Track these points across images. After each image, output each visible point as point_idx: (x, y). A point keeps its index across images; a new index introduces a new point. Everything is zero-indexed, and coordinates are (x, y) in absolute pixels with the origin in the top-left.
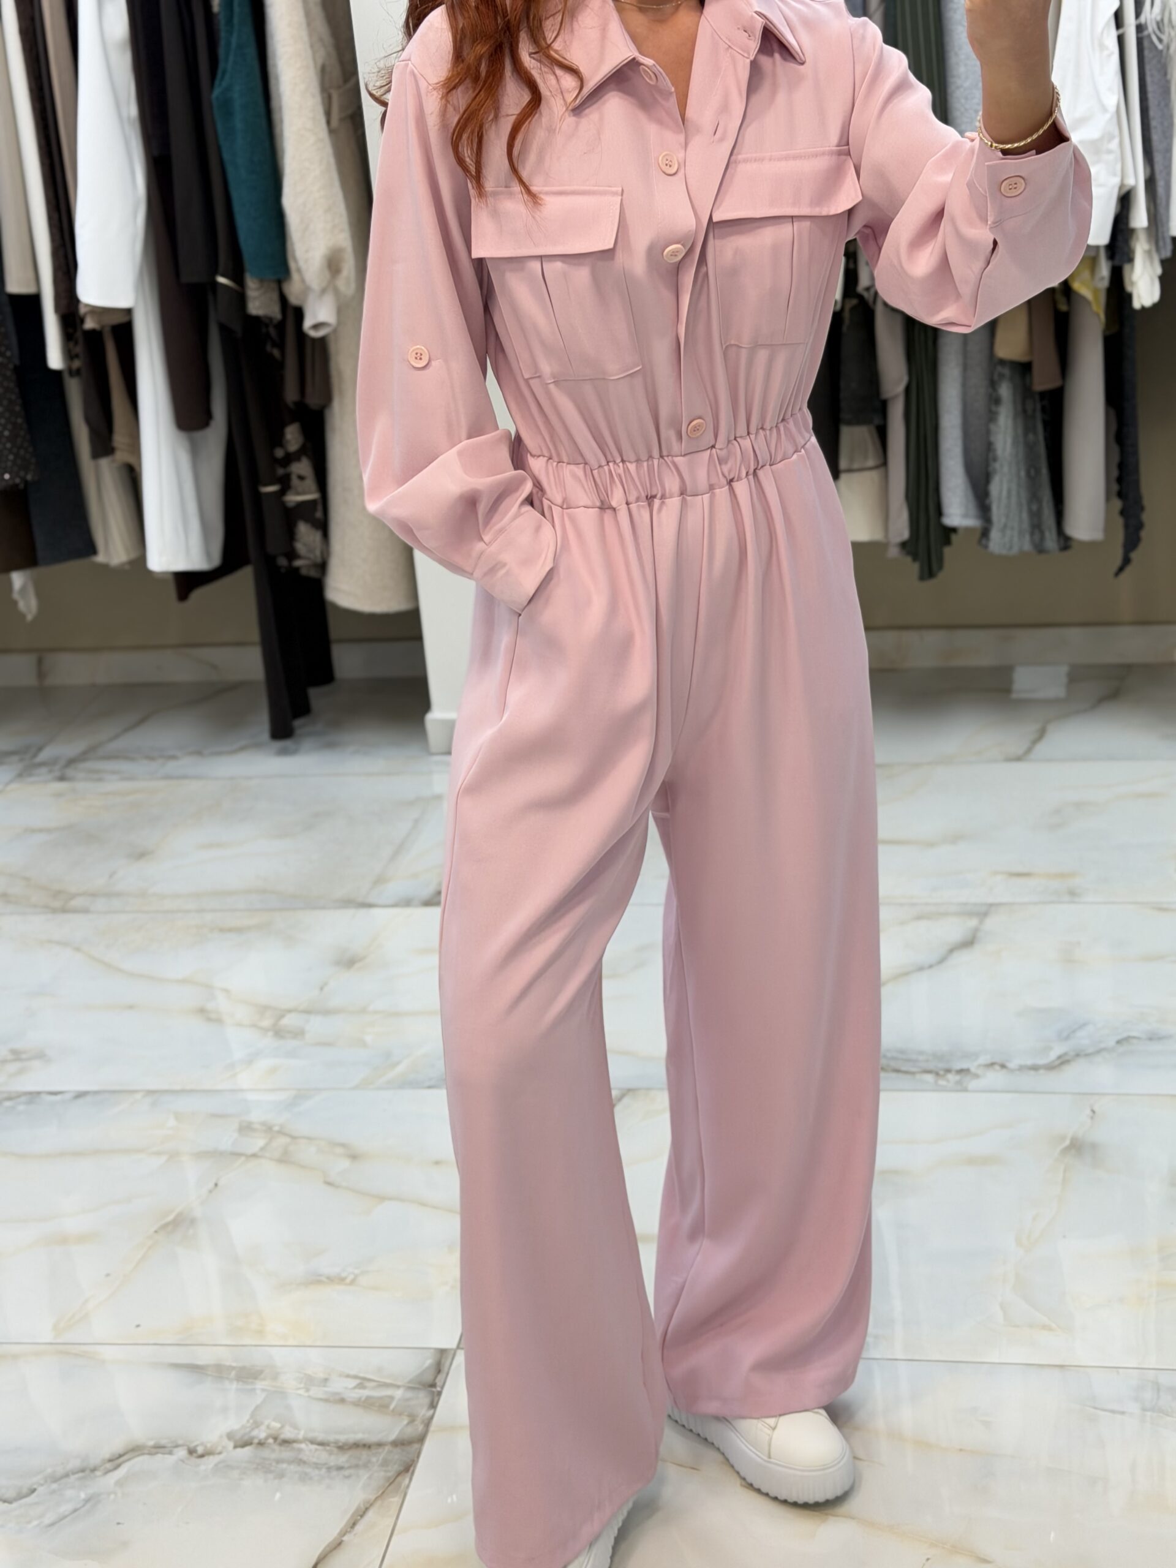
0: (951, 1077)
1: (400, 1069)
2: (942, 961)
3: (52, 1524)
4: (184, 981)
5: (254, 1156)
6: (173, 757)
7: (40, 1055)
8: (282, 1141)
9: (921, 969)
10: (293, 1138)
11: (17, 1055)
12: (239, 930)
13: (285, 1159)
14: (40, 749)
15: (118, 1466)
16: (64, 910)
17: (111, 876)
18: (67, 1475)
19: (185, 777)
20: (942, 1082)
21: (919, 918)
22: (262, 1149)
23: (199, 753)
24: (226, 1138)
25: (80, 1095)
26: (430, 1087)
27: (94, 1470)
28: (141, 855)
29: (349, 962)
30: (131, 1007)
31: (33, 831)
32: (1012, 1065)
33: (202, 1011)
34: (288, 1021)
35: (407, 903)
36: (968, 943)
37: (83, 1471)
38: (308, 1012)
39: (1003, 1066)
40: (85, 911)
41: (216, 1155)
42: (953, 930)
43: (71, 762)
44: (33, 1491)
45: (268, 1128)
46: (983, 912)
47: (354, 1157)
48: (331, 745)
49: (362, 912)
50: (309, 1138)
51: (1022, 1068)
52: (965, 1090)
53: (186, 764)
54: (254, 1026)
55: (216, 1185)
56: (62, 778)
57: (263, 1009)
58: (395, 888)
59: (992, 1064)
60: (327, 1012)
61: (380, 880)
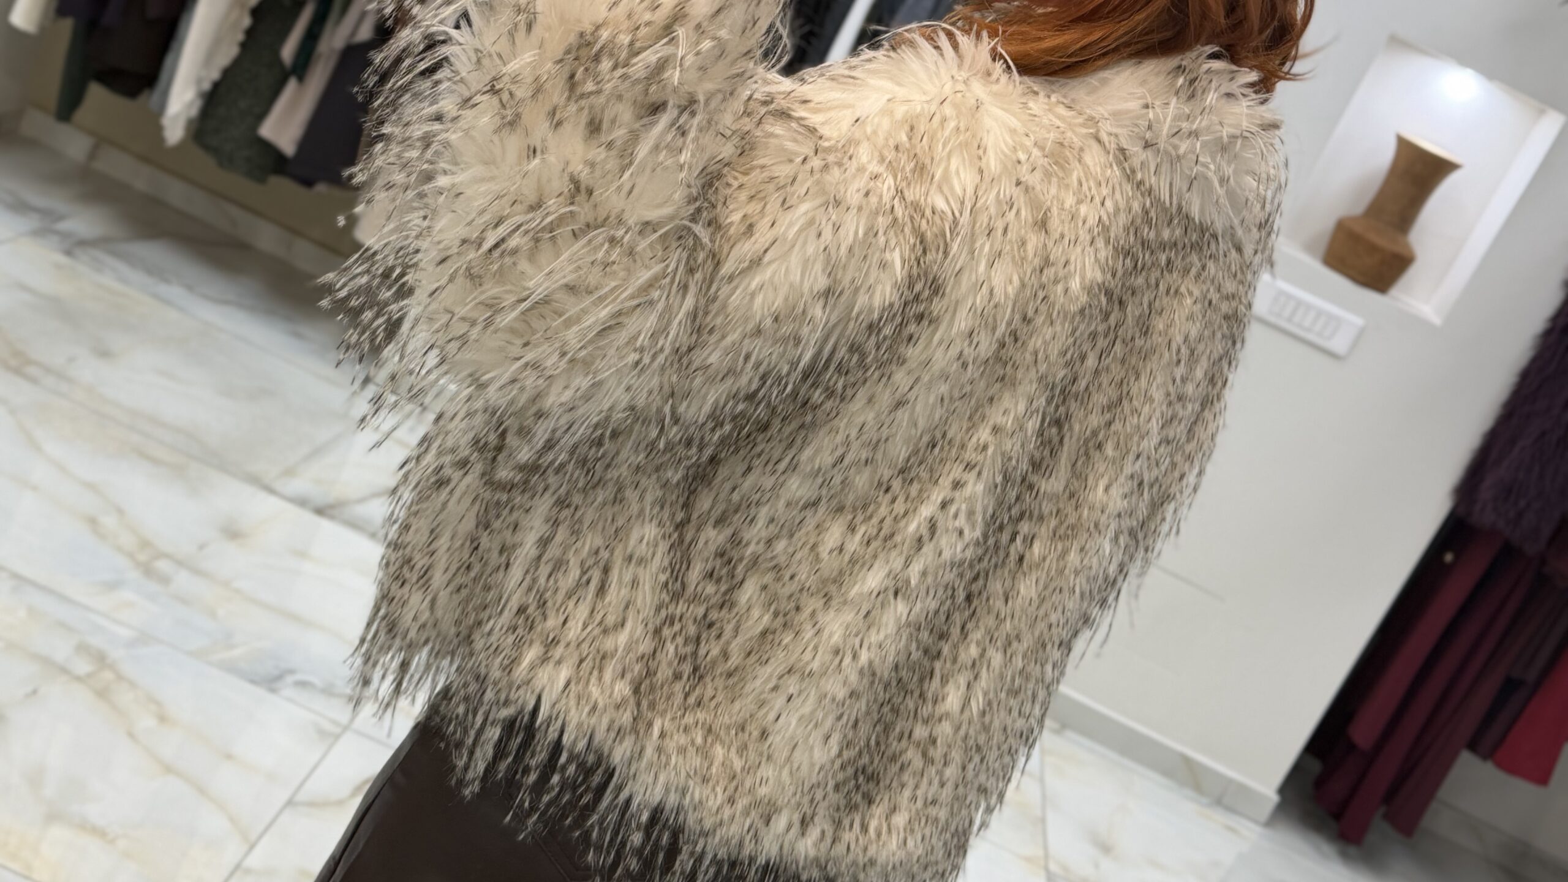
1: (236, 652)
4: (91, 487)
5: (79, 679)
6: (167, 281)
8: (108, 675)
10: (120, 678)
12: (155, 461)
13: (103, 694)
14: (61, 218)
17: (71, 360)
19: (168, 302)
22: (89, 675)
23: (190, 288)
24: (61, 650)
26: (253, 682)
28: (104, 353)
29: (233, 533)
30: (35, 488)
31: (24, 287)
33: (93, 522)
34: (162, 565)
35: (301, 502)
38: (180, 563)
40: (34, 381)
41: (46, 662)
43: (83, 243)
45: (101, 659)
47: (162, 719)
48: (297, 335)
49: (262, 495)
50: (133, 685)
53: (175, 292)
54: (131, 555)
55: (35, 692)
56: (68, 253)
57: (145, 544)
58: (298, 486)
60: (197, 571)
61: (289, 472)
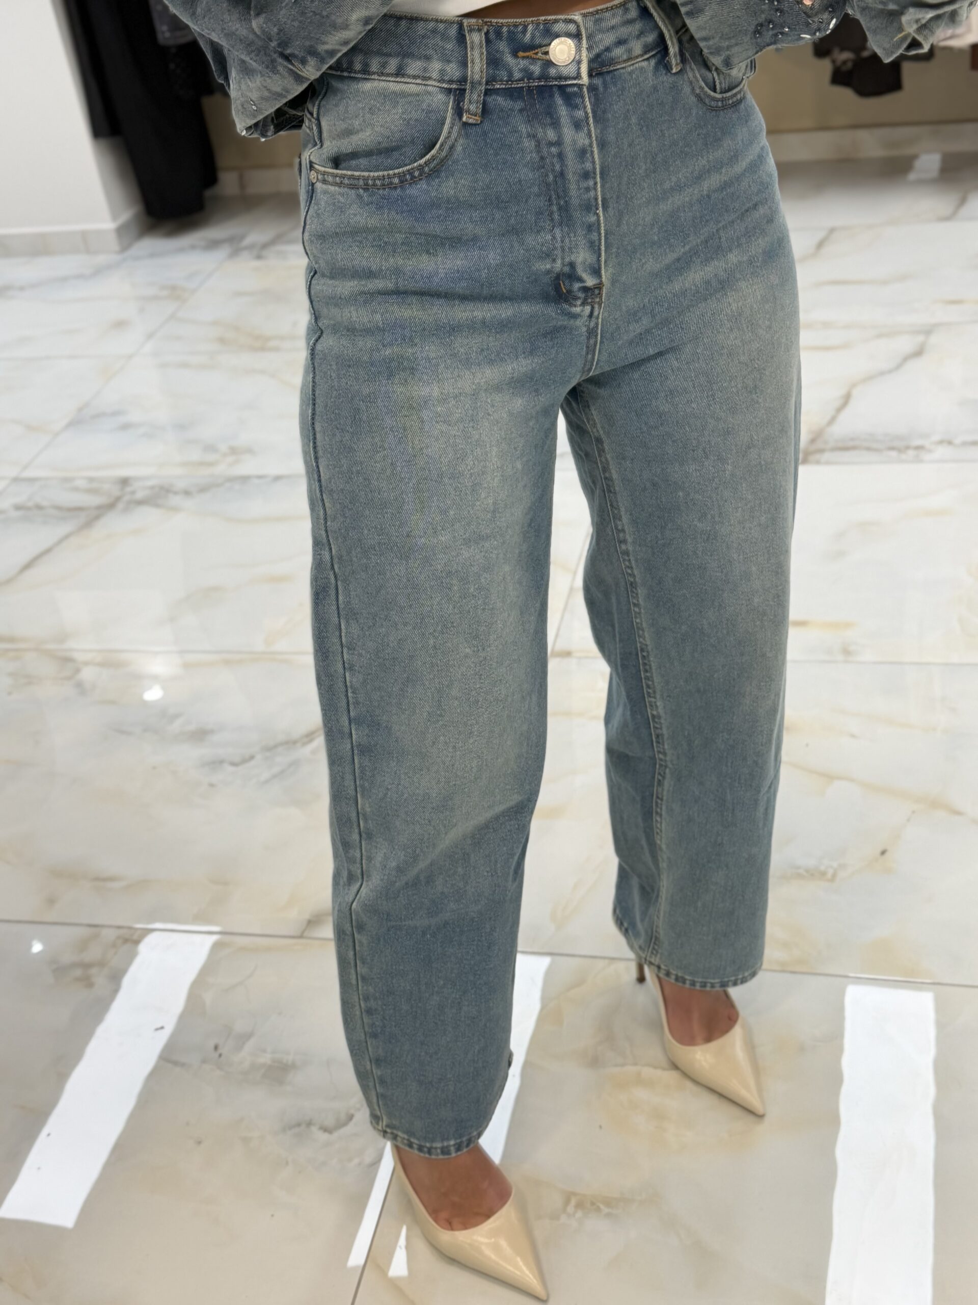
0: (911, 453)
2: (899, 367)
3: (267, 782)
7: (249, 451)
9: (882, 373)
11: (233, 451)
15: (311, 741)
16: (263, 349)
18: (276, 746)
20: (903, 456)
21: (879, 336)
25: (277, 478)
27: (295, 742)
32: (958, 441)
36: (918, 353)
37: (287, 743)
39: (950, 443)
42: (906, 344)
44: (252, 758)
46: (928, 331)
51: (965, 444)
52: (921, 461)
59: (941, 442)
